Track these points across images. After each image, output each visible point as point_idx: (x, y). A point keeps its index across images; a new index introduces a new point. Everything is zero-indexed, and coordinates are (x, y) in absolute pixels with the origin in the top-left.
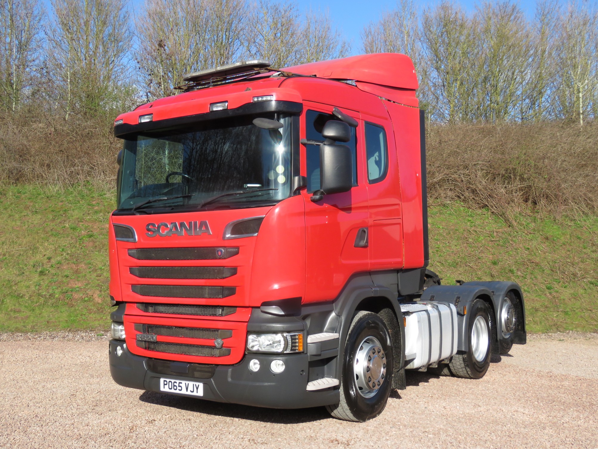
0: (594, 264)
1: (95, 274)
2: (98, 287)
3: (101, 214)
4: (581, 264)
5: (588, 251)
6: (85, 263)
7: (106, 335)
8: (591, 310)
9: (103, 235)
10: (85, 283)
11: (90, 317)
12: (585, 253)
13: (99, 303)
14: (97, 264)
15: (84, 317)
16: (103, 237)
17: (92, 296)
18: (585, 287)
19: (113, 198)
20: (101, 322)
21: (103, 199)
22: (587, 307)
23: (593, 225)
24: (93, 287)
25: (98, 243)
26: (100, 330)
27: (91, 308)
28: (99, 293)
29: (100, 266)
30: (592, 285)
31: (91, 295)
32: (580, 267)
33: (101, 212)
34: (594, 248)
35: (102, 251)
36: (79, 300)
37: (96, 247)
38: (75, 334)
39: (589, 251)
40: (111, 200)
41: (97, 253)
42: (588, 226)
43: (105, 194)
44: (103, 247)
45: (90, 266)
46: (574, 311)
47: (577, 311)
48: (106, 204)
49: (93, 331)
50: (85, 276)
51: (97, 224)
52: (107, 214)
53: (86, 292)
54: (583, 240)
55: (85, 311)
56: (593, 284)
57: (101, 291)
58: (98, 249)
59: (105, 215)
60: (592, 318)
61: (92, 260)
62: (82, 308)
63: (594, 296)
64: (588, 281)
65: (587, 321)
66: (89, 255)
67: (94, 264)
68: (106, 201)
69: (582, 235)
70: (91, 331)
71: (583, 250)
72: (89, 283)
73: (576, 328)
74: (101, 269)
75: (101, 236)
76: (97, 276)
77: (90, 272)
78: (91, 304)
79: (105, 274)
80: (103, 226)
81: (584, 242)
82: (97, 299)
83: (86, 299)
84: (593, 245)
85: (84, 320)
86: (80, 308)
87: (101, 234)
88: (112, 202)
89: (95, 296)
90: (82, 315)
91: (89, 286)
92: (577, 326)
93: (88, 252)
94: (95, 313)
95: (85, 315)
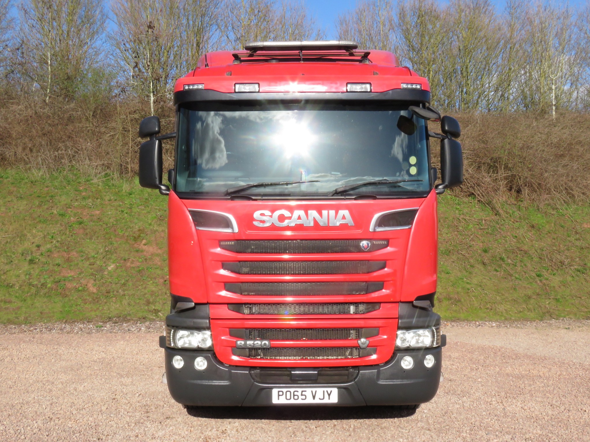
0: (579, 252)
1: (88, 263)
2: (92, 276)
3: (90, 200)
4: (566, 251)
5: (572, 239)
6: (76, 251)
7: (105, 327)
8: (580, 298)
9: (94, 222)
10: (78, 271)
11: (86, 308)
12: (570, 242)
13: (94, 293)
14: (89, 252)
15: (79, 308)
16: (94, 224)
18: (573, 274)
19: (100, 184)
20: (97, 313)
21: (91, 184)
22: (577, 294)
23: (574, 213)
24: (87, 276)
25: (89, 230)
26: (97, 321)
27: (85, 298)
28: (93, 282)
29: (93, 254)
30: (579, 273)
31: (85, 284)
32: (566, 255)
33: (89, 198)
34: (578, 236)
35: (94, 238)
36: (72, 290)
37: (87, 234)
38: (72, 326)
39: (573, 239)
40: (99, 186)
41: (88, 241)
42: (570, 215)
43: (92, 180)
44: (94, 235)
45: (82, 254)
46: (565, 298)
47: (567, 298)
48: (94, 190)
49: (91, 322)
50: (78, 264)
51: (86, 210)
52: (95, 200)
53: (79, 281)
54: (566, 228)
55: (80, 301)
56: (579, 271)
57: (95, 280)
58: (89, 237)
59: (94, 201)
60: (583, 305)
61: (84, 247)
62: (76, 298)
63: (582, 283)
64: (575, 269)
65: (578, 308)
66: (80, 243)
67: (86, 252)
68: (94, 187)
69: (565, 223)
70: (88, 322)
71: (568, 238)
72: (82, 272)
73: (568, 315)
74: (94, 257)
75: (91, 223)
76: (90, 265)
77: (82, 261)
78: (86, 294)
79: (98, 263)
80: (92, 213)
81: (567, 230)
82: (91, 289)
83: (80, 288)
84: (576, 233)
85: (79, 310)
86: (74, 299)
87: (91, 220)
89: (90, 285)
90: (77, 306)
91: (82, 275)
92: (569, 313)
93: (79, 239)
94: (90, 303)
95: (80, 305)
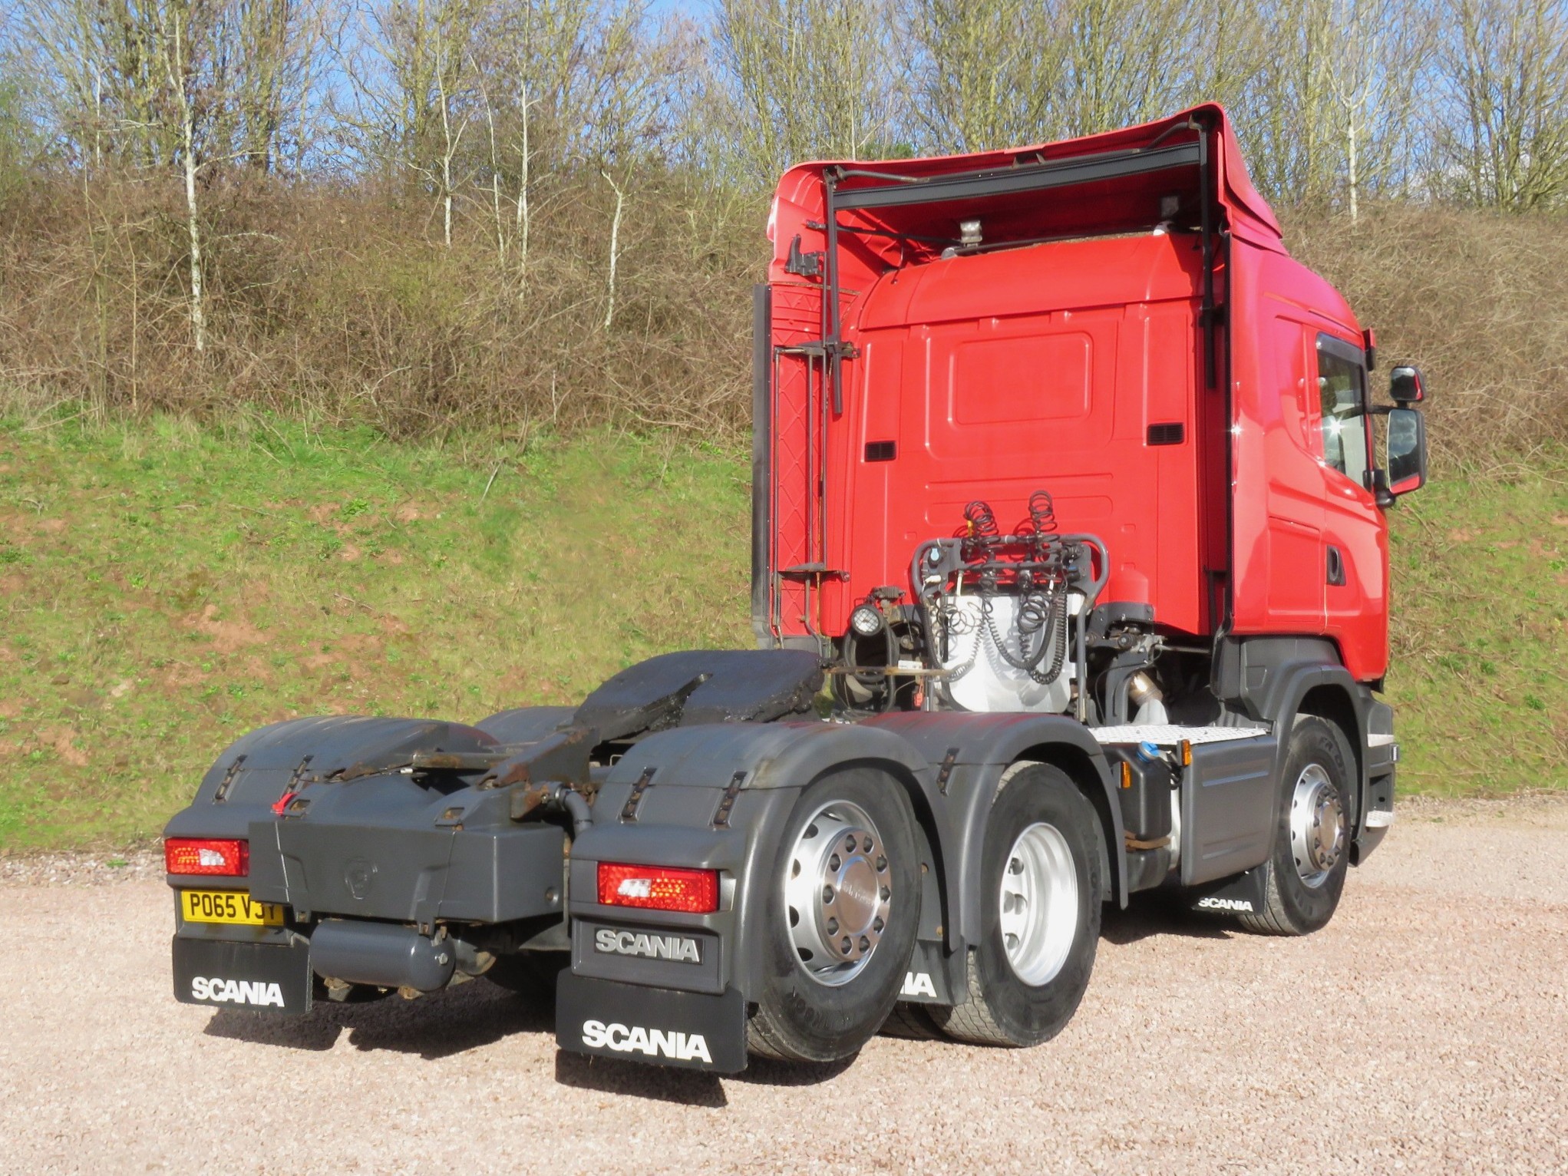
0: (1444, 611)
1: (49, 677)
2: (67, 715)
3: (28, 487)
4: (1410, 610)
5: (1424, 574)
6: (9, 644)
7: (135, 864)
8: (1453, 738)
9: (49, 554)
10: (23, 704)
11: (62, 812)
12: (1420, 583)
13: (79, 767)
14: (47, 645)
15: (40, 812)
16: (51, 559)
17: (54, 744)
18: (1431, 673)
19: (50, 437)
20: (99, 825)
21: (21, 439)
22: (1443, 729)
23: (1426, 502)
24: (51, 717)
25: (37, 579)
26: (106, 849)
27: (57, 782)
28: (73, 734)
29: (61, 651)
30: (1445, 669)
31: (50, 741)
32: (1409, 621)
33: (23, 480)
34: (1438, 566)
35: (56, 604)
36: (13, 760)
37: (33, 591)
38: (34, 865)
39: (1427, 574)
40: (45, 441)
41: (41, 611)
42: (1413, 505)
43: (22, 424)
44: (57, 592)
45: (27, 651)
46: (1413, 741)
47: (1420, 741)
48: (33, 455)
49: (88, 852)
50: (18, 684)
51: (22, 518)
52: (43, 486)
53: (31, 733)
54: (1405, 545)
55: (39, 794)
56: (1447, 665)
57: (78, 730)
58: (40, 598)
59: (39, 490)
60: (1461, 760)
61: (30, 632)
62: (28, 785)
63: (1456, 699)
64: (1436, 658)
65: (1448, 768)
66: (17, 618)
67: (40, 645)
68: (33, 447)
69: (1401, 530)
70: (80, 852)
71: (1412, 573)
72: (36, 707)
73: (1423, 787)
74: (65, 662)
75: (42, 556)
76: (55, 683)
77: (31, 671)
78: (55, 770)
79: (79, 676)
80: (41, 526)
81: (1409, 550)
82: (69, 755)
83: (37, 755)
84: (1435, 557)
85: (43, 820)
86: (22, 786)
87: (42, 549)
88: (50, 447)
89: (63, 744)
90: (33, 806)
91: (37, 715)
92: (1427, 781)
93: (11, 609)
94: (73, 797)
95: (42, 804)
